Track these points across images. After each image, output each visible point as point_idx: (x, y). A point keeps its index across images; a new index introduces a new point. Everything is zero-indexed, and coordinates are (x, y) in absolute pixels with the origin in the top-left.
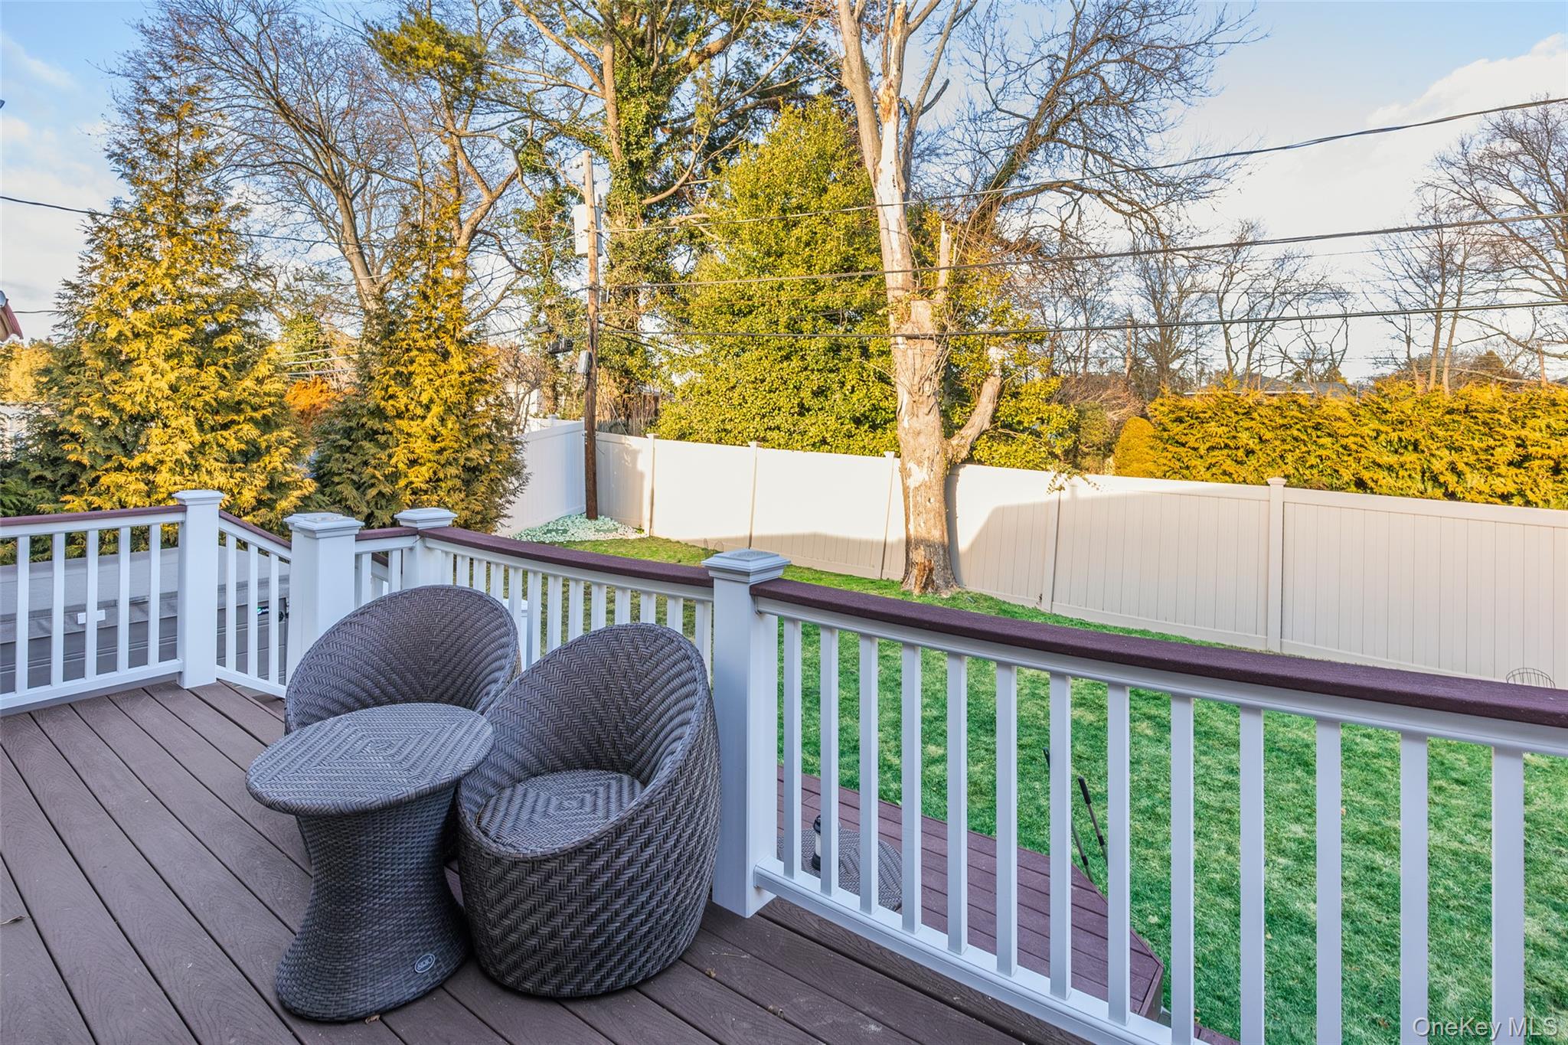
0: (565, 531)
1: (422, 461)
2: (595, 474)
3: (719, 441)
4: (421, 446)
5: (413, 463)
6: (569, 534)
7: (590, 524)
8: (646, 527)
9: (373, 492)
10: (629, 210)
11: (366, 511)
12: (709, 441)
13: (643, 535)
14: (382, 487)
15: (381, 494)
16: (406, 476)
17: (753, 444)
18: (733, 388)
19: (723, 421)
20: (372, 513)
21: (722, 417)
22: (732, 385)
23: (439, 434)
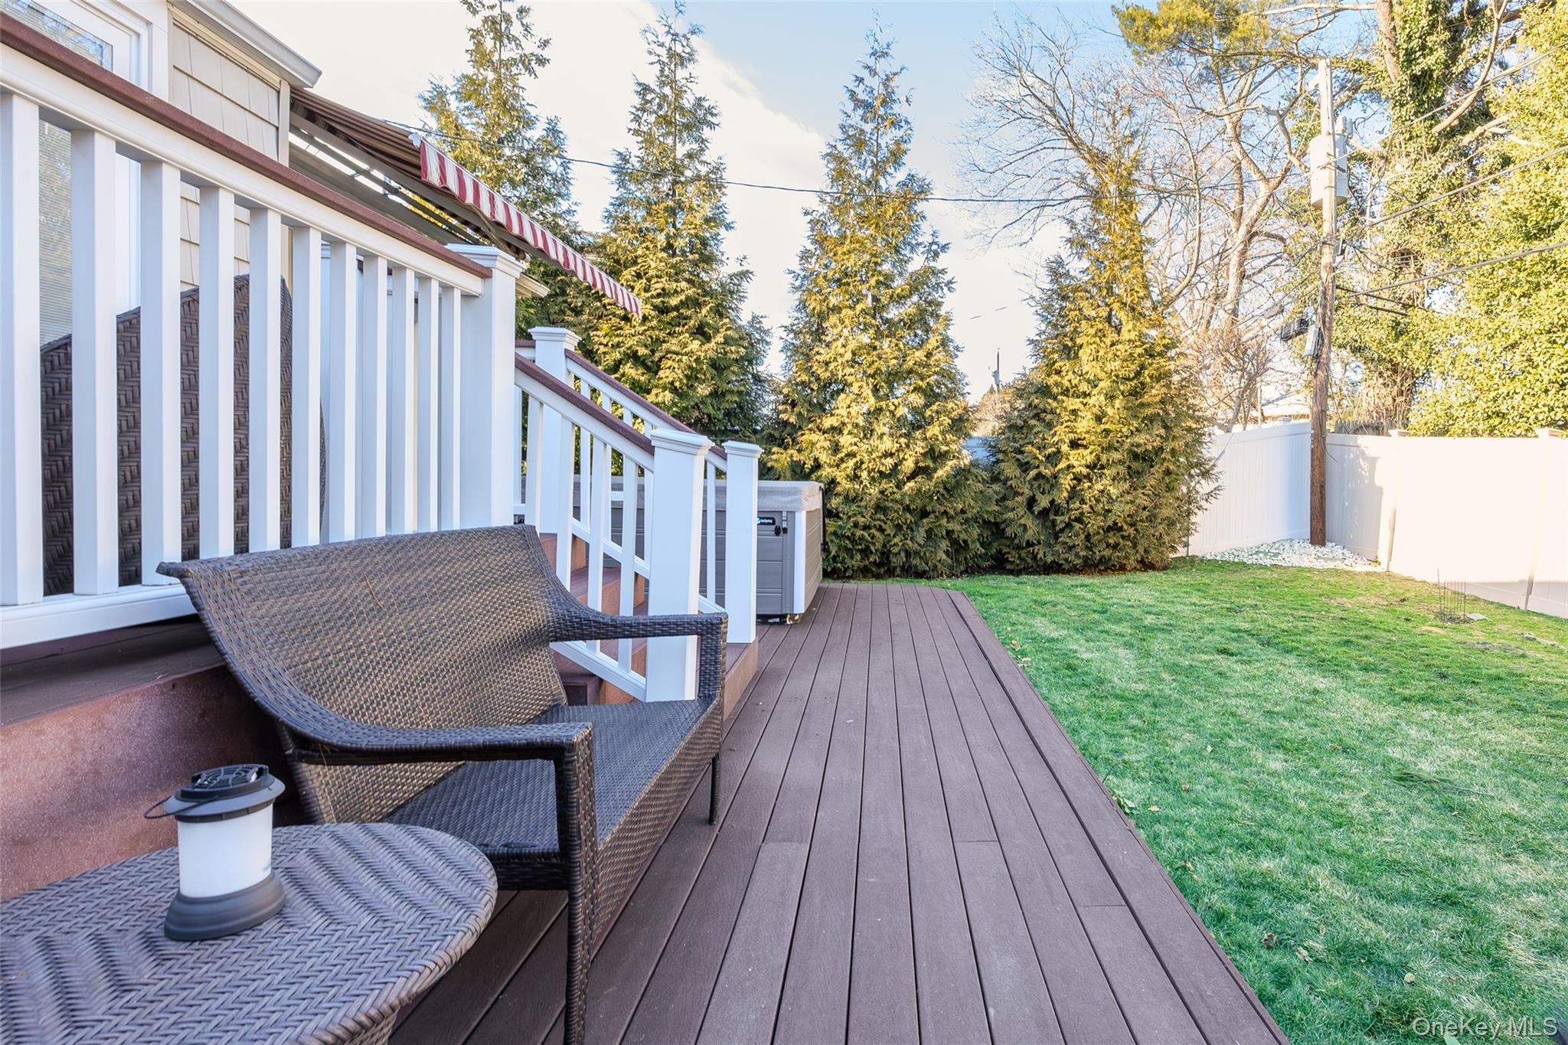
0: (1276, 555)
1: (1085, 443)
2: (1322, 487)
3: (1492, 431)
4: (1084, 424)
5: (1074, 444)
6: (1280, 557)
7: (1313, 550)
8: (1383, 557)
9: (1033, 473)
10: (1412, 147)
11: (1027, 492)
12: (1475, 433)
13: (1379, 569)
14: (1042, 469)
15: (1039, 476)
16: (1068, 459)
17: (1544, 432)
18: (1514, 346)
19: (1495, 400)
20: (1034, 496)
21: (1493, 394)
22: (1511, 341)
23: (1104, 414)
